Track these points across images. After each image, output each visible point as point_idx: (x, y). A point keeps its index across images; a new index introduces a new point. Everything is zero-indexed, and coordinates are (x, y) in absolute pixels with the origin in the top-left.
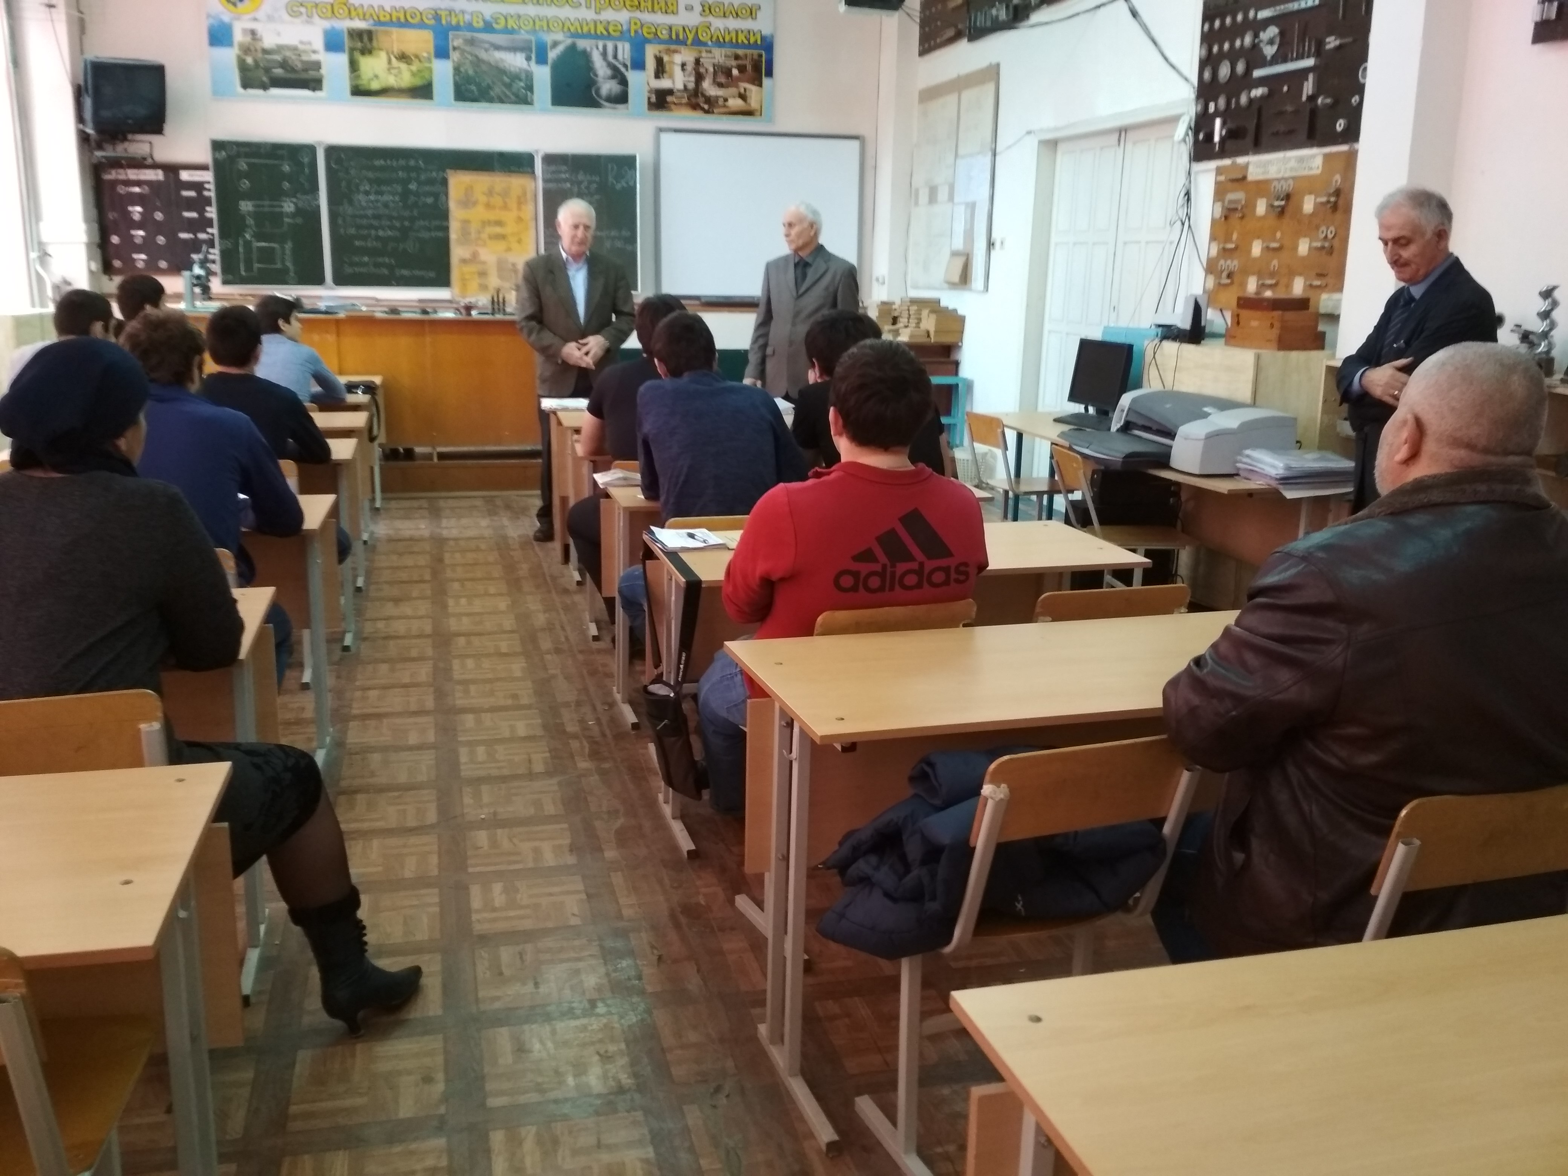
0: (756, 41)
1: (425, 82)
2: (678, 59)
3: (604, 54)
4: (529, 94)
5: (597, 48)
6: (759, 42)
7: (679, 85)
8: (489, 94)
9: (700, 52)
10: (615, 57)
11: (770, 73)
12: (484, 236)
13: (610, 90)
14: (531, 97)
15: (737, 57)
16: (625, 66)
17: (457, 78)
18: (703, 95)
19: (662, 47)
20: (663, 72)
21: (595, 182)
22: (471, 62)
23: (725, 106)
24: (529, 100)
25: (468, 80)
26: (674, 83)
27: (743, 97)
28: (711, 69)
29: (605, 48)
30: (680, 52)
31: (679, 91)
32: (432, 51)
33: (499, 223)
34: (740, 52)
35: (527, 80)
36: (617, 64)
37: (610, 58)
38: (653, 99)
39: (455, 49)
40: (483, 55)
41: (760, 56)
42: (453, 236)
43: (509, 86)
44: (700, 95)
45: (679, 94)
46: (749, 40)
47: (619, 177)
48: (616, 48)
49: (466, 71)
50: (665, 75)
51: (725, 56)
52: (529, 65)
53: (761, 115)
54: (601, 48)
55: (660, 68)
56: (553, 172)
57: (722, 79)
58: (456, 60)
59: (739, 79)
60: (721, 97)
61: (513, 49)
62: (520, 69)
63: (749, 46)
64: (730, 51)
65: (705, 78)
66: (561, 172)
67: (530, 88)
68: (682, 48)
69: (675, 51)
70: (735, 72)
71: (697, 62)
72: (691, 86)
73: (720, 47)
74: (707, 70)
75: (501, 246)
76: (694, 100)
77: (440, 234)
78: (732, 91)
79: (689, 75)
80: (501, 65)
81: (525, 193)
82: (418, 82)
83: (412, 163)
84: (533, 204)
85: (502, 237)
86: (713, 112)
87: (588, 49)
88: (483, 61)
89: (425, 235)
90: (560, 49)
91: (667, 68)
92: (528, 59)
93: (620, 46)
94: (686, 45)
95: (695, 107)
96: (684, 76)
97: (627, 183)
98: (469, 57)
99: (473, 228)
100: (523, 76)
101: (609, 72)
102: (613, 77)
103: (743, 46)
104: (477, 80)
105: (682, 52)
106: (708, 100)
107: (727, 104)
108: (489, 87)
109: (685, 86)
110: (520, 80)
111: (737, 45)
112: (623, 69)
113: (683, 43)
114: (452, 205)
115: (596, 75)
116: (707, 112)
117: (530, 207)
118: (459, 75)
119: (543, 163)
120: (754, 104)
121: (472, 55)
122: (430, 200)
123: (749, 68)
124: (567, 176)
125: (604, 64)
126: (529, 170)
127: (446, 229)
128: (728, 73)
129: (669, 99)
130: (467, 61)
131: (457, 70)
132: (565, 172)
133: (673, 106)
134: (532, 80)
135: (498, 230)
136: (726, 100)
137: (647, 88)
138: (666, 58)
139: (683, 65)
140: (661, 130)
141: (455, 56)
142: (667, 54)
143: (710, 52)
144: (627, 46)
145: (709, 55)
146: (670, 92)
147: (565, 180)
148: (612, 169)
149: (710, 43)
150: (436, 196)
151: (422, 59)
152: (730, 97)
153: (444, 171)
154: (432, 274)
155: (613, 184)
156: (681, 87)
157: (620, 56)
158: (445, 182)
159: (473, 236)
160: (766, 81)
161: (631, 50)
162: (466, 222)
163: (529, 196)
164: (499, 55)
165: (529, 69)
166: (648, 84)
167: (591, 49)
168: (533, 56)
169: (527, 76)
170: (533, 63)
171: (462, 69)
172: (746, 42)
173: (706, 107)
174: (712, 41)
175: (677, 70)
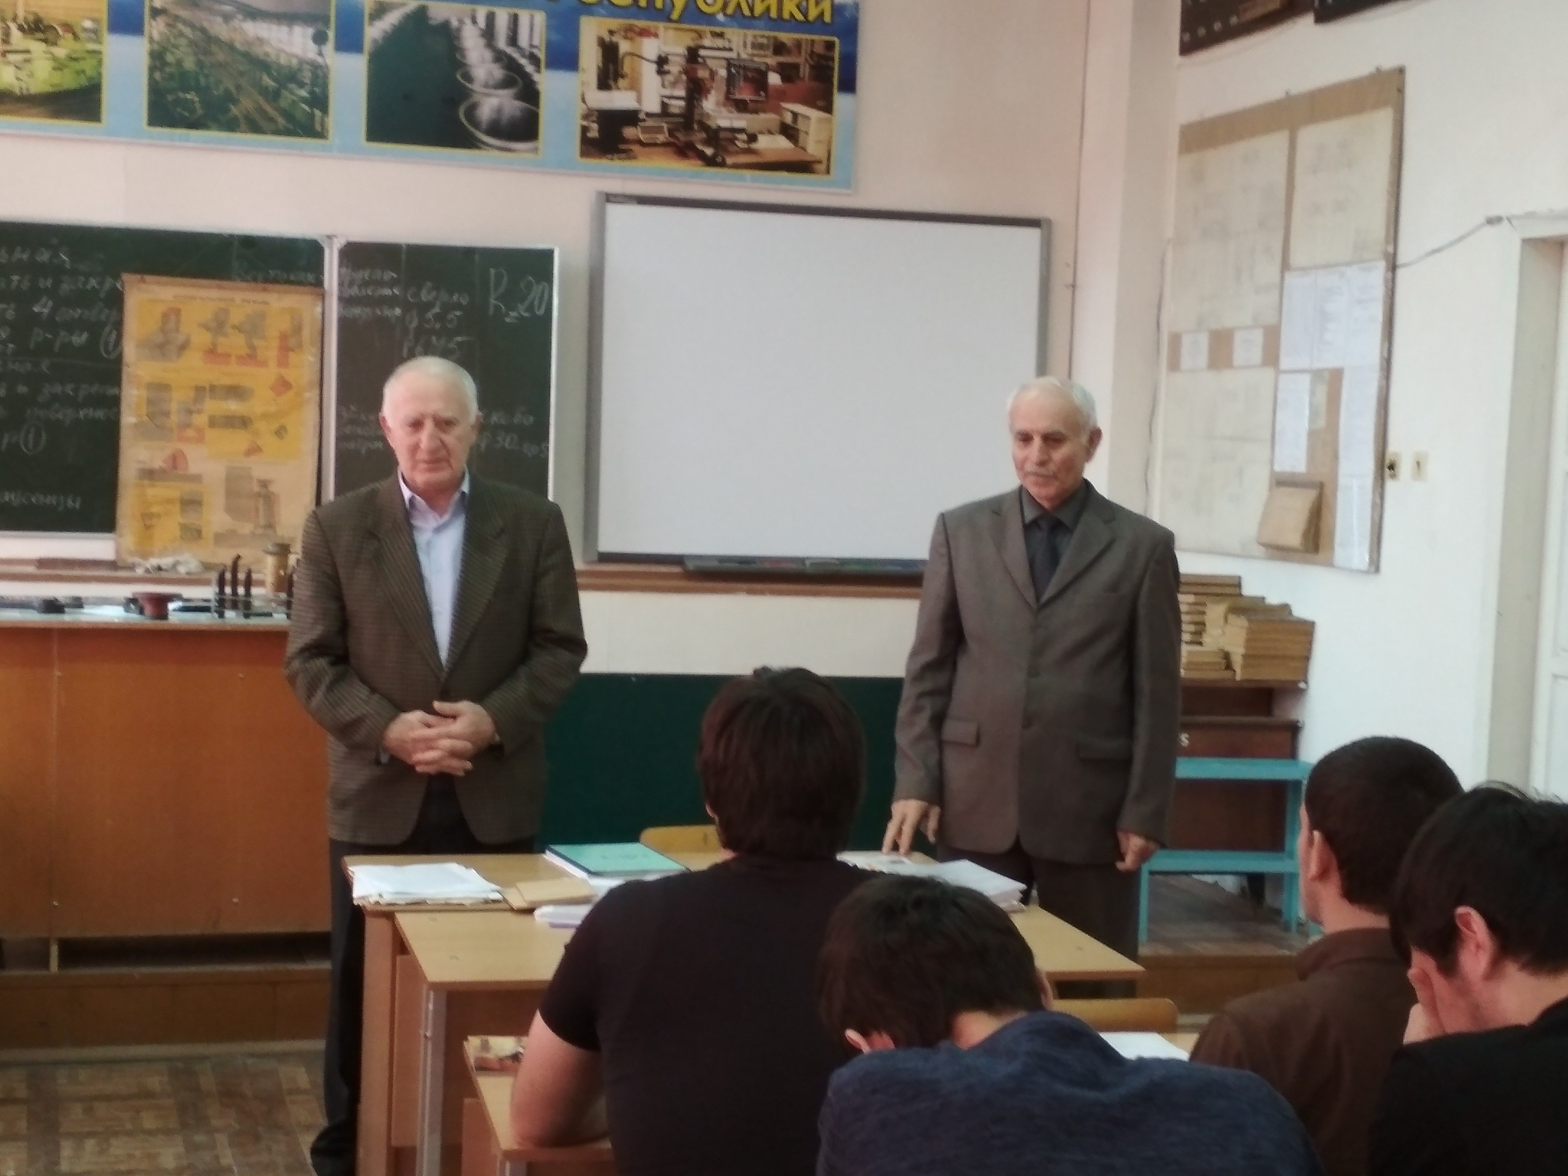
0: (822, 14)
1: (83, 81)
2: (650, 48)
3: (489, 33)
4: (318, 113)
5: (474, 21)
6: (827, 18)
7: (652, 105)
8: (227, 110)
9: (700, 35)
10: (513, 41)
11: (849, 85)
12: (201, 420)
13: (499, 111)
14: (323, 124)
15: (779, 48)
16: (534, 59)
17: (157, 75)
18: (704, 127)
19: (615, 23)
20: (618, 75)
21: (458, 306)
22: (192, 43)
23: (749, 151)
24: (318, 127)
25: (184, 80)
26: (639, 100)
27: (789, 131)
28: (723, 73)
29: (491, 18)
30: (656, 35)
31: (648, 115)
32: (104, 17)
33: (235, 392)
34: (786, 37)
35: (314, 84)
36: (516, 55)
37: (502, 43)
38: (594, 133)
39: (156, 13)
40: (219, 28)
41: (830, 46)
42: (128, 419)
43: (274, 96)
44: (696, 127)
45: (650, 123)
46: (805, 15)
47: (512, 297)
48: (514, 21)
49: (179, 63)
50: (621, 82)
51: (754, 46)
52: (320, 54)
53: (828, 172)
54: (482, 22)
55: (611, 67)
56: (365, 284)
57: (745, 94)
58: (156, 36)
59: (782, 95)
60: (742, 131)
61: (288, 18)
62: (302, 62)
63: (806, 25)
64: (763, 34)
65: (708, 91)
66: (381, 284)
67: (320, 101)
68: (661, 26)
69: (644, 33)
70: (774, 79)
71: (693, 55)
72: (677, 106)
73: (743, 26)
74: (713, 74)
75: (240, 440)
76: (682, 137)
77: (100, 414)
78: (768, 118)
79: (674, 84)
80: (258, 51)
81: (298, 329)
82: (68, 81)
83: (44, 257)
84: (316, 350)
85: (243, 422)
86: (723, 165)
87: (455, 23)
88: (217, 41)
89: (64, 415)
90: (392, 19)
91: (627, 67)
92: (320, 39)
93: (524, 17)
94: (670, 20)
95: (684, 151)
96: (663, 86)
97: (530, 309)
98: (187, 31)
99: (177, 399)
100: (307, 76)
101: (498, 72)
102: (505, 84)
103: (792, 24)
104: (202, 81)
105: (661, 32)
106: (714, 136)
107: (754, 146)
108: (230, 98)
109: (664, 106)
110: (302, 85)
111: (780, 23)
112: (529, 68)
113: (664, 15)
114: (130, 350)
115: (469, 78)
116: (710, 162)
117: (310, 358)
118: (161, 70)
119: (341, 265)
120: (813, 148)
121: (192, 26)
122: (79, 339)
123: (805, 71)
124: (396, 291)
125: (488, 55)
126: (311, 277)
127: (115, 402)
128: (758, 80)
129: (629, 132)
130: (183, 42)
131: (158, 58)
132: (392, 284)
133: (636, 148)
134: (325, 87)
135: (233, 406)
136: (753, 138)
137: (580, 109)
138: (624, 47)
139: (662, 62)
140: (610, 198)
141: (156, 28)
142: (626, 38)
143: (721, 35)
144: (540, 18)
145: (719, 43)
146: (631, 117)
147: (392, 301)
148: (499, 277)
149: (720, 17)
150: (95, 329)
151: (82, 35)
152: (761, 133)
153: (117, 277)
154: (73, 503)
155: (498, 308)
156: (656, 108)
157: (523, 40)
158: (116, 301)
159: (175, 419)
160: (840, 100)
161: (549, 27)
162: (160, 388)
163: (308, 333)
164: (253, 29)
165: (320, 60)
166: (584, 101)
167: (461, 22)
168: (331, 34)
169: (315, 76)
170: (329, 47)
171: (170, 58)
172: (799, 16)
173: (709, 151)
174: (725, 15)
175: (649, 71)
